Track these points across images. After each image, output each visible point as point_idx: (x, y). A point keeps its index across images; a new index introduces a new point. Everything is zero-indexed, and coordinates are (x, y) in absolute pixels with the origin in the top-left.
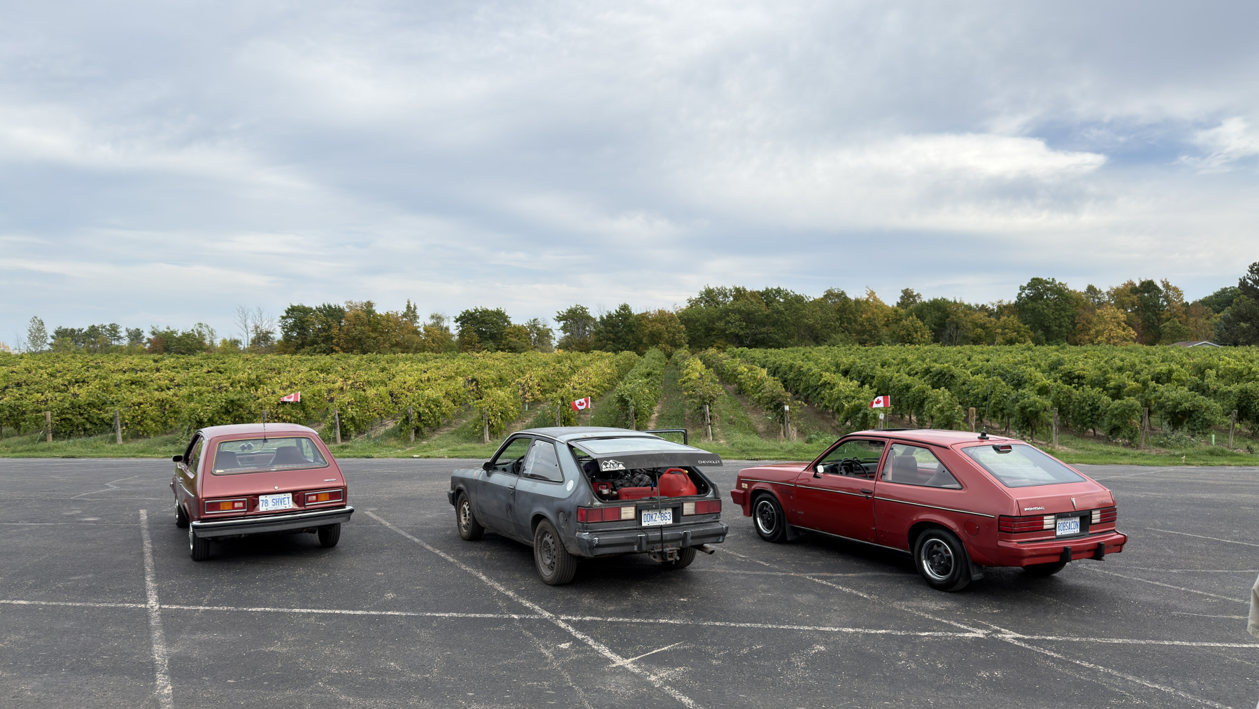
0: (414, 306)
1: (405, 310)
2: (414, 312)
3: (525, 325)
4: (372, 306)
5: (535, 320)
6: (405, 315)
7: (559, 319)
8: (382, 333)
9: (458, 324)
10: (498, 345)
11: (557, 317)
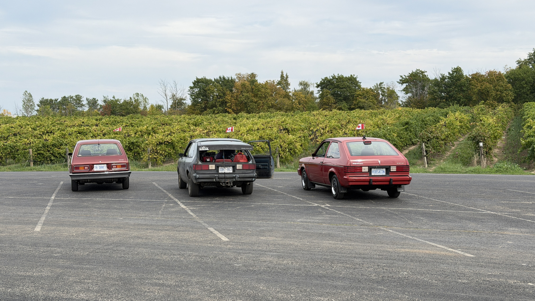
0: (286, 75)
1: (279, 79)
2: (286, 80)
3: (372, 88)
4: (255, 77)
5: (381, 83)
6: (279, 83)
7: (402, 82)
8: (261, 98)
9: (319, 89)
10: (350, 105)
11: (400, 80)
